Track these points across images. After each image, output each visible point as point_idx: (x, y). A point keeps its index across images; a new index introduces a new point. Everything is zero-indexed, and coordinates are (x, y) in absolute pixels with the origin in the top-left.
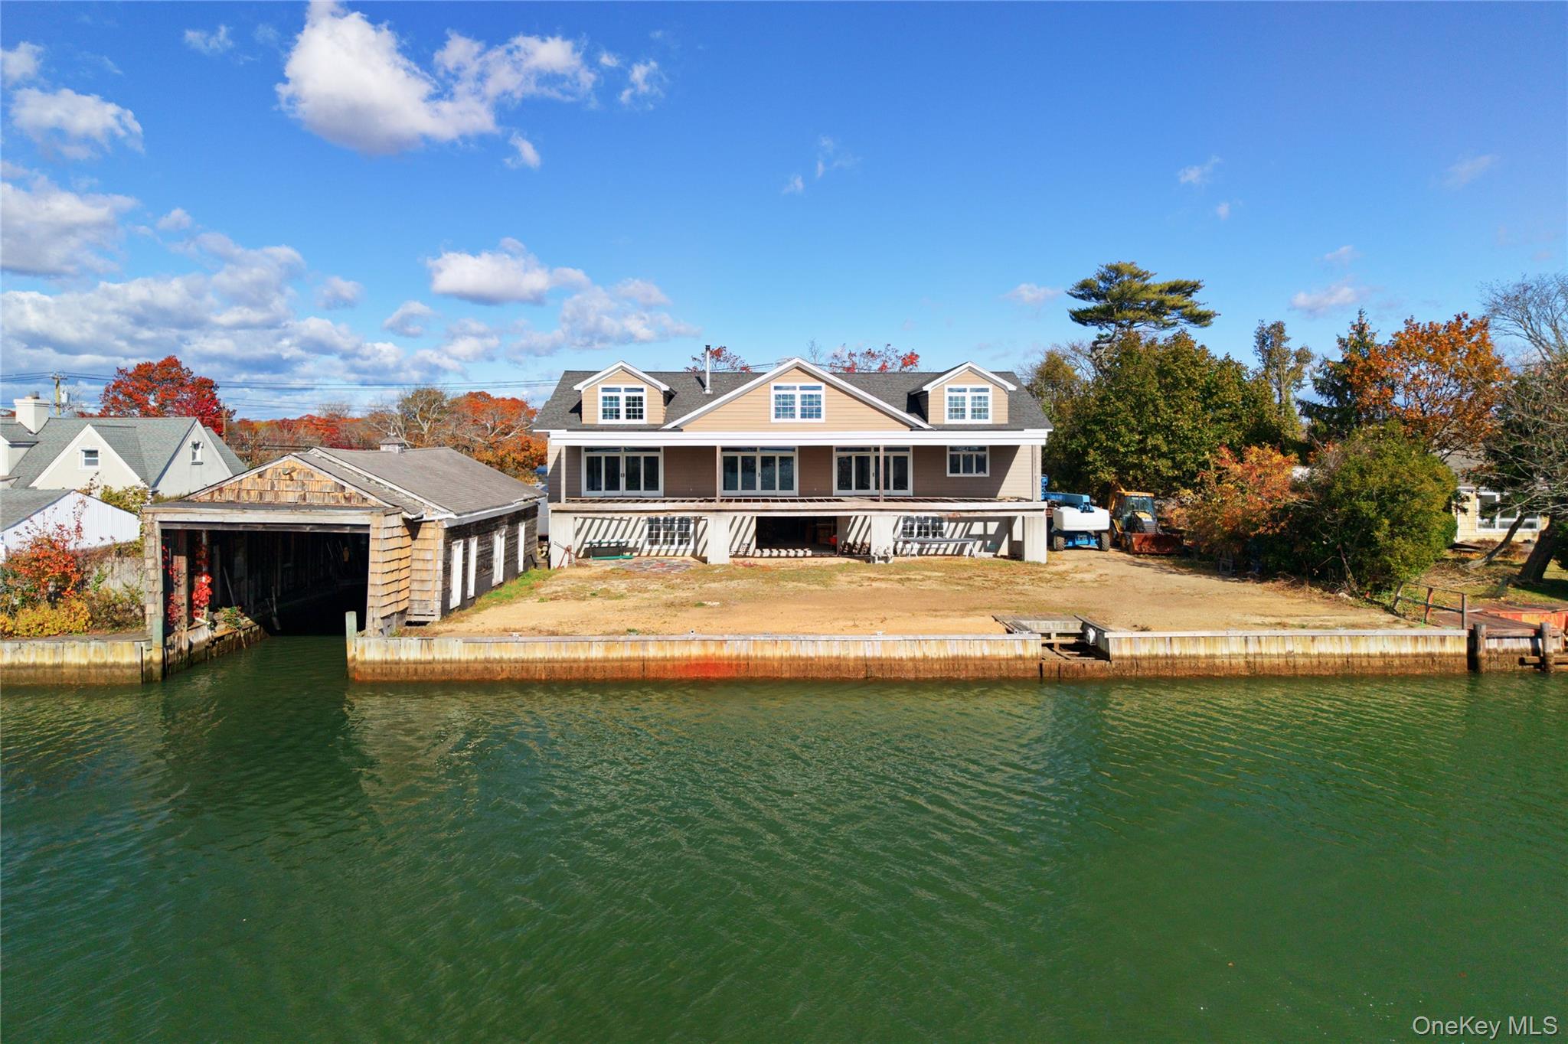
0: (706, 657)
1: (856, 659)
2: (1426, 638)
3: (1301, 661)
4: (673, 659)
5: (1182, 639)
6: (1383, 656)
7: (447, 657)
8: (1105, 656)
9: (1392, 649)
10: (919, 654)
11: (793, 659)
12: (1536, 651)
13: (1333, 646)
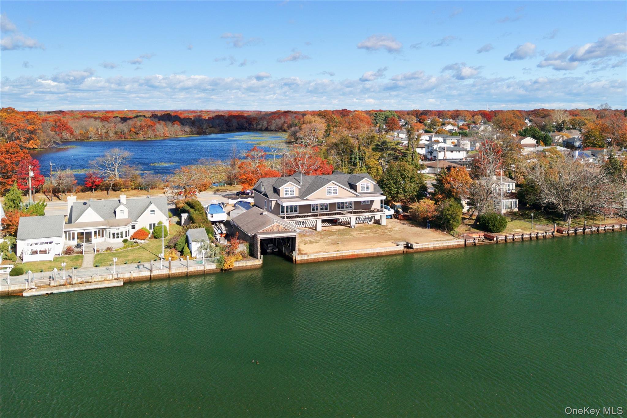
0: (353, 254)
1: (376, 253)
2: (459, 242)
3: (441, 247)
4: (347, 255)
5: (424, 245)
6: (453, 245)
7: (311, 258)
8: (413, 248)
9: (454, 244)
10: (385, 251)
11: (366, 253)
12: (474, 242)
13: (445, 244)
